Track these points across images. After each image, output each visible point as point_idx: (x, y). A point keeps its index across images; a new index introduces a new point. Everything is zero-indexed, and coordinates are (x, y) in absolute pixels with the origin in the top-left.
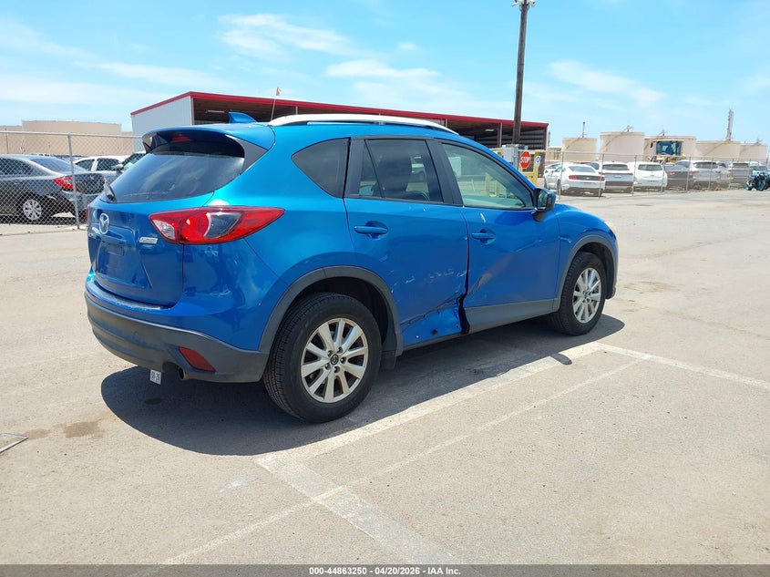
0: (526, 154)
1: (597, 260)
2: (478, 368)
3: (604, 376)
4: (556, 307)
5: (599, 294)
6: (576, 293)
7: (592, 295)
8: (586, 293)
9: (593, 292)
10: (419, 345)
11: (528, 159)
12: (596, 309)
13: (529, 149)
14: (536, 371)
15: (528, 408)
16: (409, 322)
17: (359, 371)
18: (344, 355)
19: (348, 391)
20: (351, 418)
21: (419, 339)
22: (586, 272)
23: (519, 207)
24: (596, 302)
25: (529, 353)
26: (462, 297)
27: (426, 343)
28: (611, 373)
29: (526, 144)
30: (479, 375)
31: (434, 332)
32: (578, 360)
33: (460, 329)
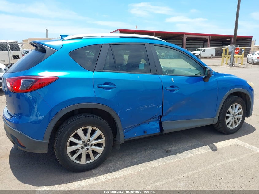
0: (238, 49)
1: (240, 100)
2: (169, 149)
3: (230, 160)
4: (216, 121)
5: (242, 115)
6: (227, 115)
7: (238, 116)
8: (233, 115)
9: (238, 114)
10: (136, 138)
11: (239, 50)
12: (239, 122)
13: (240, 46)
14: (197, 154)
15: (180, 177)
16: (130, 128)
17: (100, 150)
18: (92, 143)
19: (93, 159)
20: (94, 171)
21: (136, 135)
22: (234, 105)
23: (199, 74)
24: (240, 119)
25: (199, 142)
26: (161, 117)
27: (140, 137)
28: (235, 159)
29: (239, 45)
30: (169, 153)
31: (145, 132)
32: (222, 149)
33: (159, 131)
